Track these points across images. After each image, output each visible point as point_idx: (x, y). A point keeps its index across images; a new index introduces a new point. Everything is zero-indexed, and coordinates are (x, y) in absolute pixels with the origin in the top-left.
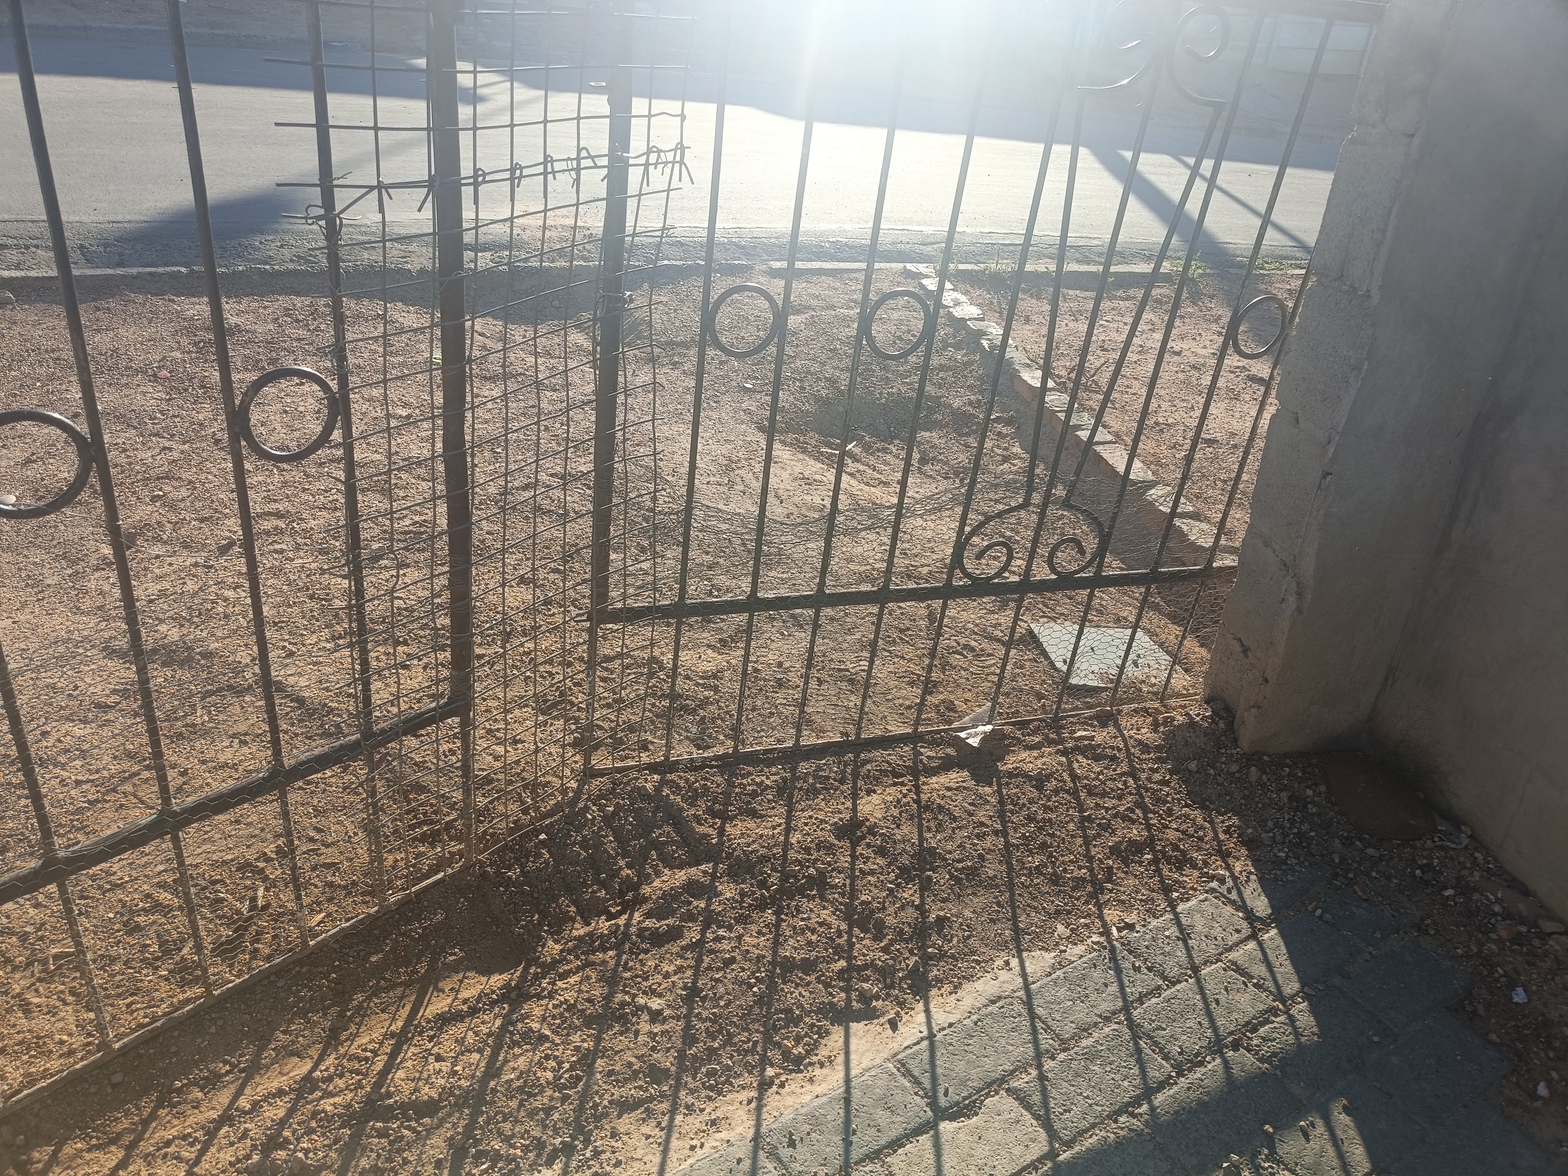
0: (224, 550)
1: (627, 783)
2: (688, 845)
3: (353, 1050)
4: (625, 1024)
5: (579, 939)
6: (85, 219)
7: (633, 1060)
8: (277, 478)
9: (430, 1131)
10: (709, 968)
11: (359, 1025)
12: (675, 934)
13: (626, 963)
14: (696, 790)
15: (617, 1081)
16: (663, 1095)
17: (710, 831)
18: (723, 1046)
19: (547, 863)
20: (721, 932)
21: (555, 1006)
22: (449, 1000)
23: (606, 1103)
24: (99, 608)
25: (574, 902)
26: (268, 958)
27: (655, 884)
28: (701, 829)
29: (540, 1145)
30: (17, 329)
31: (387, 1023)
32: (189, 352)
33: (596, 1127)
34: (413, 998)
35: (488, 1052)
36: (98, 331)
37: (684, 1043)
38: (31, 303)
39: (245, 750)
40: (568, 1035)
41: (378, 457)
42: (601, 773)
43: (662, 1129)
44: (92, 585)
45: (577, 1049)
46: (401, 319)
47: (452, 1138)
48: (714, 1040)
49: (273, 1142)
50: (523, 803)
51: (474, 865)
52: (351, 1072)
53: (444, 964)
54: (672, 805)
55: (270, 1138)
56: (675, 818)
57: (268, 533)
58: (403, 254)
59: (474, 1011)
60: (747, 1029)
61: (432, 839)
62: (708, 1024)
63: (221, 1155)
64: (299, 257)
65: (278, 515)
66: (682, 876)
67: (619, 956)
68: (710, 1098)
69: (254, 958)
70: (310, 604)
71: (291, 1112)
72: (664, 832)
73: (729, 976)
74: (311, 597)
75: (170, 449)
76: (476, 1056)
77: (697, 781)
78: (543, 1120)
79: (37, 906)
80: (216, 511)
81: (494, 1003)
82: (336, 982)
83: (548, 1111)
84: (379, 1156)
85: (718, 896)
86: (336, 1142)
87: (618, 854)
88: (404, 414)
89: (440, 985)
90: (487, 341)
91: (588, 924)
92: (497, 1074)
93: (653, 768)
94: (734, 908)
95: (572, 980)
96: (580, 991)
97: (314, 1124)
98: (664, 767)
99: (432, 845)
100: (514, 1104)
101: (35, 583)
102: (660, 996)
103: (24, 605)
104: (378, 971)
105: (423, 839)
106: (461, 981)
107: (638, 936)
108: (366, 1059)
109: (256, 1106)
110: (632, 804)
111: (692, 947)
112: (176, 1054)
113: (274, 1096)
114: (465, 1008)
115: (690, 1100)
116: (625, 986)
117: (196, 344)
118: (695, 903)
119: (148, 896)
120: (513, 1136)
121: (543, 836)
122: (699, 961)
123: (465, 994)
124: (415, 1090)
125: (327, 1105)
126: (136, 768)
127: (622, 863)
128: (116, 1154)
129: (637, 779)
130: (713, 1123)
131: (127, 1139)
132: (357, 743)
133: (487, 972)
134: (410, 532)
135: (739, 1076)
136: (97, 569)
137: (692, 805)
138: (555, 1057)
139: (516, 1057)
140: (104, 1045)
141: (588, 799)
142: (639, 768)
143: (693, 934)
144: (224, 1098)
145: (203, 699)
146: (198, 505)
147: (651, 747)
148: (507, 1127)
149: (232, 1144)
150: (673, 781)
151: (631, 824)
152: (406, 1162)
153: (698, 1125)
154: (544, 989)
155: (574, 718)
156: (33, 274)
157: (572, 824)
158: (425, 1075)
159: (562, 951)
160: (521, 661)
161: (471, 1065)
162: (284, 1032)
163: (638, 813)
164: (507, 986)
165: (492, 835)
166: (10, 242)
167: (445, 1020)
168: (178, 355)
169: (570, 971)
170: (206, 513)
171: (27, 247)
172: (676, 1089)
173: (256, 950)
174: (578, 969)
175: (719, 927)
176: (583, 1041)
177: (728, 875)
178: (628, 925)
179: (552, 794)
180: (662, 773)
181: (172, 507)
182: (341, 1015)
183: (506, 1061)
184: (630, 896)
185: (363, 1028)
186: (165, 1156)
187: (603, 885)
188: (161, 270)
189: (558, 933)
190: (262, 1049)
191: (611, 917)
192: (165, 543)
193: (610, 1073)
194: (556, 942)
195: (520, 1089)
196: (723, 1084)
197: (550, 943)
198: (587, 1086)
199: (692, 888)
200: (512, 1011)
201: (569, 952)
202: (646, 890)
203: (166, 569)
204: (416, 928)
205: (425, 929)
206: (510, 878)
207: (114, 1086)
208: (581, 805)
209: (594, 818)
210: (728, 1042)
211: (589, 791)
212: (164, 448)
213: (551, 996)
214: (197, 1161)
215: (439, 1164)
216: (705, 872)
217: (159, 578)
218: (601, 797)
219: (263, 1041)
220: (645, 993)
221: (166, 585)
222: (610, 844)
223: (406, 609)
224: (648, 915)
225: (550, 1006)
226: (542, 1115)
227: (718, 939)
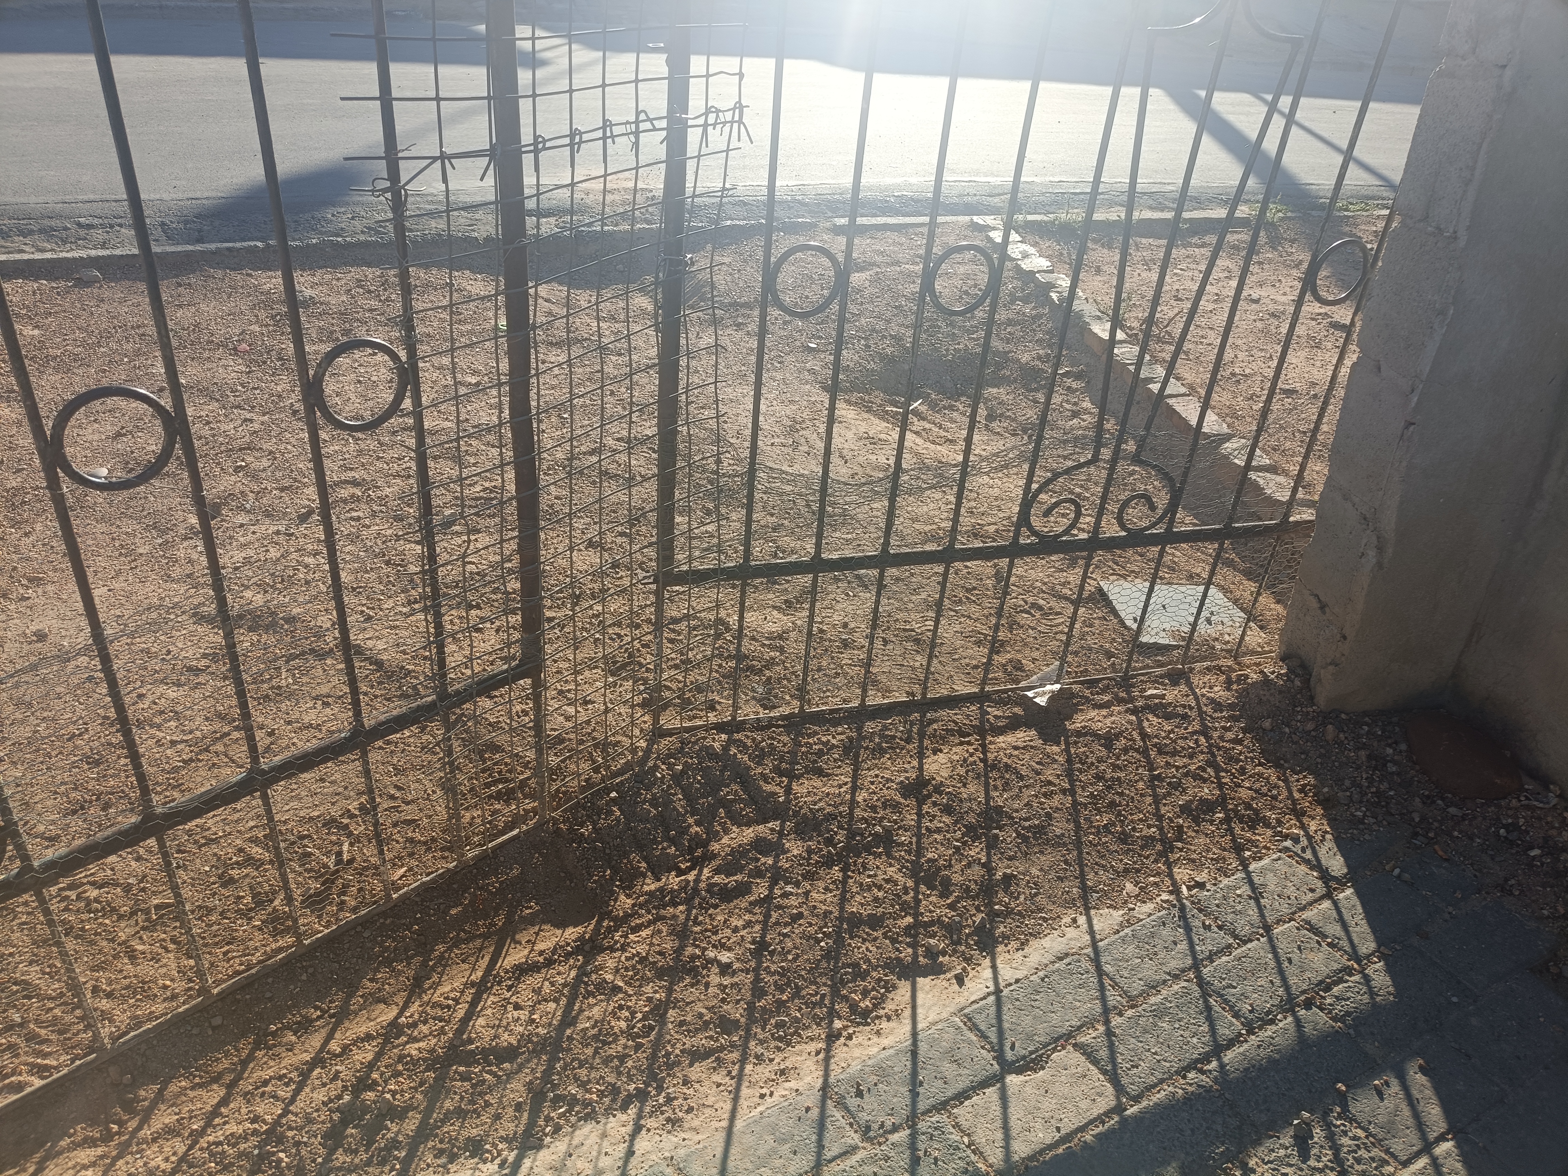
0: (303, 518)
1: (696, 743)
2: (756, 803)
3: (436, 998)
4: (695, 976)
5: (650, 894)
6: (165, 196)
7: (704, 1011)
8: (352, 447)
9: (510, 1076)
10: (777, 923)
11: (442, 974)
12: (743, 890)
13: (696, 918)
14: (763, 749)
15: (689, 1031)
16: (733, 1045)
17: (777, 789)
18: (791, 999)
19: (618, 820)
20: (789, 888)
21: (627, 959)
22: (526, 952)
23: (677, 1052)
24: (189, 576)
25: (645, 859)
26: (354, 910)
27: (723, 841)
28: (768, 788)
29: (615, 1091)
30: (105, 306)
31: (467, 973)
32: (267, 325)
33: (669, 1075)
34: (492, 949)
35: (563, 1001)
36: (180, 306)
37: (753, 995)
38: (117, 280)
39: (328, 711)
40: (640, 986)
41: (449, 424)
42: (670, 733)
43: (732, 1078)
44: (181, 554)
45: (650, 999)
46: (468, 288)
47: (531, 1083)
48: (783, 992)
49: (362, 1084)
50: (594, 762)
51: (548, 822)
52: (434, 1019)
53: (521, 917)
54: (740, 764)
55: (360, 1080)
56: (743, 777)
57: (345, 501)
58: (470, 222)
59: (549, 963)
60: (816, 983)
61: (507, 796)
62: (777, 977)
63: (315, 1095)
64: (369, 228)
65: (355, 483)
66: (749, 833)
67: (689, 911)
68: (779, 1049)
69: (341, 910)
70: (386, 570)
71: (379, 1056)
72: (732, 791)
73: (797, 931)
74: (388, 563)
75: (251, 421)
76: (552, 1005)
77: (763, 740)
78: (617, 1067)
79: (138, 859)
80: (295, 480)
81: (568, 955)
82: (419, 933)
83: (622, 1058)
84: (462, 1098)
85: (786, 853)
86: (421, 1084)
87: (687, 812)
88: (474, 381)
89: (517, 937)
90: (552, 307)
91: (659, 880)
92: (573, 1022)
93: (720, 727)
94: (801, 865)
95: (644, 933)
96: (651, 944)
97: (400, 1067)
98: (731, 727)
99: (508, 803)
100: (589, 1051)
101: (129, 552)
102: (729, 949)
103: (119, 573)
104: (458, 923)
105: (498, 796)
106: (537, 934)
107: (707, 891)
108: (449, 1007)
109: (346, 1049)
110: (700, 763)
111: (760, 902)
112: (270, 999)
113: (363, 1040)
114: (541, 959)
115: (759, 1050)
116: (695, 940)
117: (273, 317)
118: (763, 860)
119: (241, 850)
120: (589, 1081)
121: (614, 794)
122: (767, 916)
123: (540, 946)
124: (495, 1037)
125: (412, 1049)
126: (226, 729)
127: (691, 820)
128: (217, 1092)
129: (704, 738)
130: (783, 1072)
131: (228, 1078)
132: (433, 704)
133: (562, 925)
134: (481, 498)
135: (808, 1028)
136: (186, 538)
137: (759, 764)
138: (629, 1008)
139: (591, 1006)
140: (204, 991)
141: (657, 758)
142: (707, 728)
143: (761, 890)
144: (316, 1041)
145: (287, 662)
146: (279, 474)
147: (718, 707)
148: (583, 1073)
149: (324, 1085)
150: (740, 740)
151: (699, 782)
152: (487, 1104)
153: (767, 1074)
154: (616, 942)
155: (642, 678)
156: (118, 252)
157: (641, 782)
158: (504, 1023)
159: (634, 905)
160: (591, 623)
161: (548, 1013)
162: (371, 980)
163: (705, 771)
164: (581, 938)
165: (564, 793)
166: (96, 221)
167: (522, 970)
168: (256, 328)
169: (642, 924)
170: (286, 483)
171: (112, 227)
172: (746, 1039)
173: (343, 902)
174: (650, 923)
175: (786, 884)
176: (655, 992)
177: (795, 833)
178: (697, 880)
179: (622, 753)
180: (730, 733)
181: (254, 477)
182: (424, 964)
183: (581, 1011)
184: (699, 852)
185: (445, 977)
186: (263, 1094)
187: (673, 841)
188: (238, 245)
189: (630, 888)
190: (350, 996)
191: (681, 872)
192: (249, 512)
193: (682, 1023)
194: (628, 896)
195: (595, 1037)
196: (792, 1035)
197: (622, 897)
198: (660, 1035)
199: (760, 845)
200: (586, 963)
201: (641, 906)
202: (715, 847)
203: (250, 537)
204: (493, 883)
205: (501, 883)
206: (582, 834)
207: (214, 1028)
208: (651, 764)
209: (663, 776)
210: (797, 994)
211: (658, 750)
212: (246, 420)
213: (623, 949)
214: (293, 1100)
215: (519, 1107)
216: (772, 830)
217: (244, 546)
218: (670, 756)
219: (351, 989)
220: (714, 946)
221: (251, 552)
222: (679, 802)
223: (478, 574)
224: (717, 871)
225: (623, 958)
226: (616, 1062)
227: (786, 895)
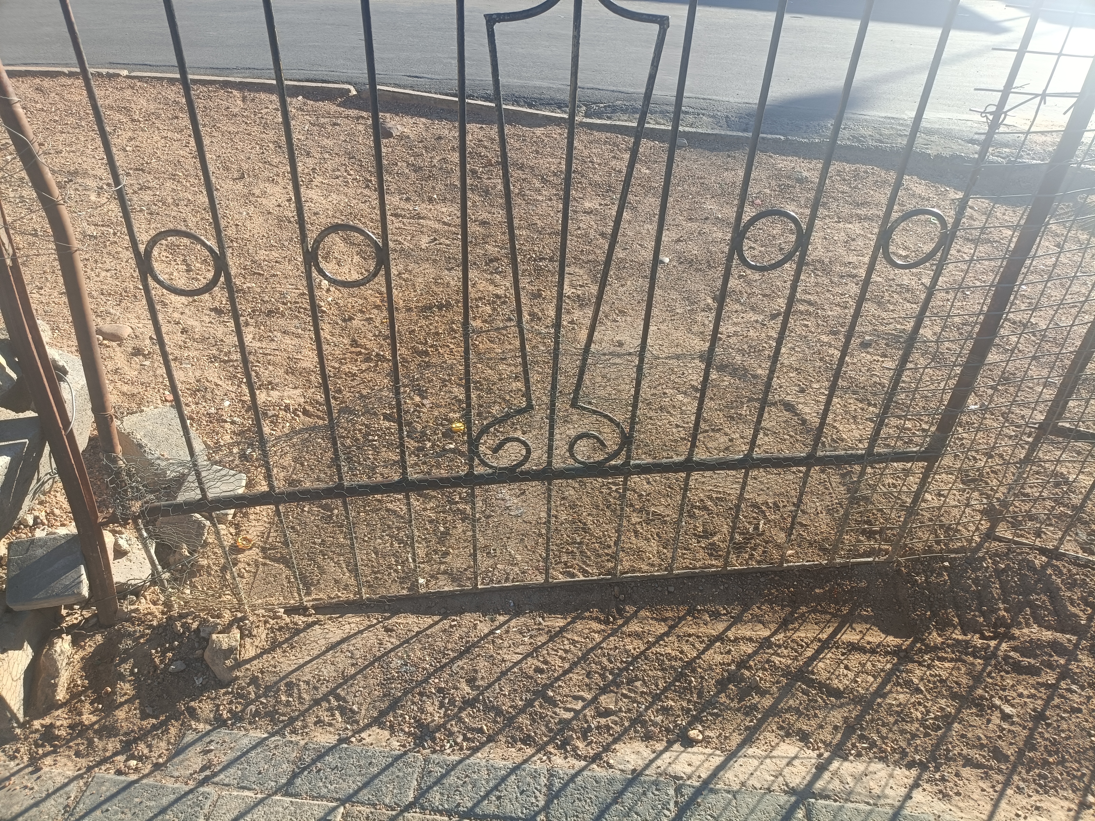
0: (774, 317)
1: (1020, 554)
2: (1058, 616)
3: (795, 637)
4: (981, 710)
5: (957, 641)
6: (732, 100)
7: (982, 736)
8: (812, 279)
9: (833, 707)
10: (1058, 707)
11: (801, 625)
12: (1032, 671)
13: (990, 673)
14: (1076, 580)
15: (968, 744)
16: (1000, 771)
17: (1081, 614)
18: (1058, 764)
19: (945, 582)
20: (1074, 687)
21: (931, 675)
22: (858, 637)
23: (956, 752)
24: (701, 333)
25: (958, 616)
26: (759, 562)
27: (1024, 631)
28: (1073, 610)
29: (904, 754)
30: (685, 163)
31: (817, 632)
32: (775, 191)
33: (946, 764)
34: (836, 625)
35: (879, 680)
36: (727, 170)
37: (1025, 745)
38: (695, 148)
39: (766, 439)
40: (937, 697)
41: (880, 280)
42: (1000, 539)
43: (996, 791)
44: (699, 319)
45: (942, 709)
46: (914, 188)
47: (846, 718)
48: (1050, 755)
49: (743, 664)
50: (937, 536)
51: (894, 562)
52: (792, 649)
53: (859, 614)
54: (1053, 583)
55: (742, 661)
56: (1053, 593)
57: (802, 313)
58: (926, 142)
59: (873, 651)
60: (1079, 763)
61: (870, 535)
62: (1048, 743)
63: (716, 656)
64: (854, 137)
65: (810, 303)
66: (1047, 635)
67: (985, 666)
68: (1038, 792)
69: (751, 559)
70: (818, 364)
71: (755, 653)
72: (1040, 599)
73: (1074, 720)
74: (821, 359)
75: (754, 249)
76: (871, 679)
77: (1078, 574)
78: (908, 740)
79: (649, 483)
80: (773, 292)
81: (887, 653)
82: (793, 594)
83: (914, 736)
84: (801, 704)
85: (1077, 661)
86: (778, 682)
87: (1000, 599)
88: (904, 254)
89: (854, 625)
91: (966, 635)
92: (884, 696)
93: (1043, 551)
94: (1089, 676)
95: (947, 665)
96: (951, 674)
97: (767, 666)
98: (1053, 554)
99: (869, 538)
100: (892, 720)
101: (671, 310)
102: (1013, 706)
103: (664, 321)
104: (819, 599)
105: (864, 532)
106: (868, 630)
107: (1003, 659)
108: (802, 646)
109: (736, 640)
110: (1019, 569)
111: (1047, 686)
112: (701, 591)
113: (747, 640)
114: (868, 647)
115: (1022, 784)
116: (986, 687)
117: (779, 186)
118: (1056, 658)
119: (702, 500)
120: (887, 738)
121: (947, 564)
122: (1050, 698)
123: (868, 638)
124: (829, 679)
125: (776, 659)
126: (707, 428)
127: (1001, 606)
128: (662, 628)
129: (1028, 554)
130: (1038, 808)
131: (670, 623)
133: (887, 632)
134: (892, 334)
135: (1064, 789)
136: (703, 310)
137: (1069, 589)
138: (925, 707)
139: (898, 693)
140: (670, 568)
141: (986, 553)
142: (1032, 548)
143: (1050, 677)
144: (721, 627)
145: (748, 401)
146: (764, 286)
147: (1043, 536)
148: (884, 731)
149: (722, 653)
150: (1057, 566)
151: (1015, 582)
152: (816, 716)
153: (1024, 803)
154: (925, 661)
155: (986, 494)
156: (700, 130)
157: (970, 564)
158: (837, 673)
159: (943, 643)
160: (954, 443)
161: (867, 682)
162: (759, 608)
163: (1023, 577)
164: (899, 646)
165: (910, 548)
166: (691, 110)
167: (853, 648)
168: (768, 191)
169: (946, 658)
170: (768, 292)
171: (698, 114)
172: (1013, 771)
173: (753, 555)
174: (951, 660)
175: (1073, 683)
176: (948, 706)
177: (1089, 651)
178: (997, 648)
179: (960, 539)
180: (1050, 558)
181: (749, 283)
182: (792, 614)
183: (890, 692)
184: (1002, 630)
185: (802, 628)
186: (687, 641)
187: (983, 614)
188: (769, 136)
189: (942, 630)
190: (744, 611)
191: (983, 637)
192: (742, 304)
193: (963, 736)
194: (940, 636)
195: (898, 713)
196: (1051, 788)
197: (935, 634)
198: (944, 736)
199: (1055, 646)
200: (900, 664)
201: (948, 646)
202: (1016, 632)
203: (740, 320)
204: (847, 584)
205: (852, 587)
206: (916, 580)
207: (669, 592)
208: (980, 554)
209: (988, 567)
210: (1062, 762)
211: (988, 549)
212: (751, 247)
213: (929, 667)
214: (703, 652)
215: (836, 728)
216: (1069, 641)
217: (735, 324)
218: (996, 555)
219: (746, 608)
220: (1000, 698)
221: (739, 329)
222: (996, 589)
223: (880, 384)
224: (1014, 649)
225: (928, 673)
226: (908, 736)
227: (1070, 690)
